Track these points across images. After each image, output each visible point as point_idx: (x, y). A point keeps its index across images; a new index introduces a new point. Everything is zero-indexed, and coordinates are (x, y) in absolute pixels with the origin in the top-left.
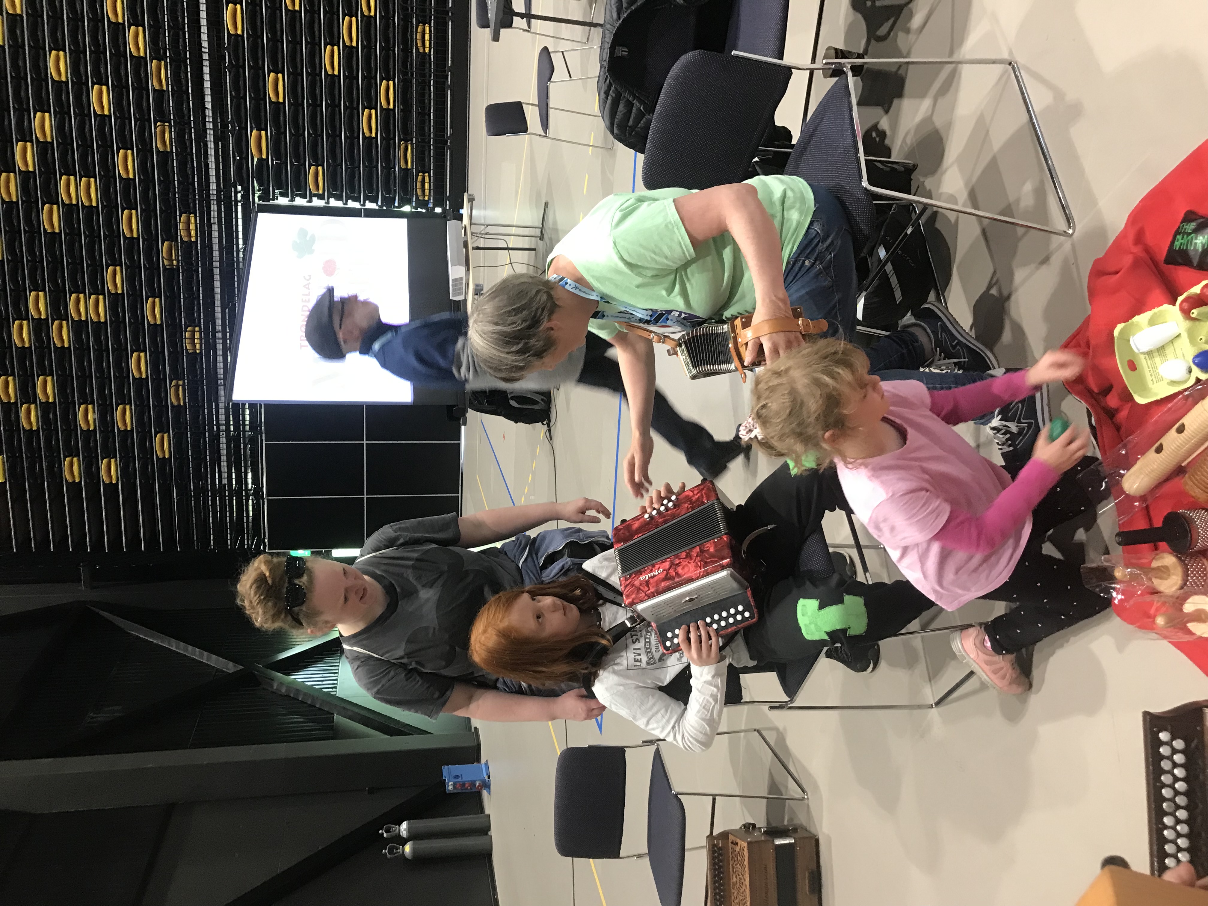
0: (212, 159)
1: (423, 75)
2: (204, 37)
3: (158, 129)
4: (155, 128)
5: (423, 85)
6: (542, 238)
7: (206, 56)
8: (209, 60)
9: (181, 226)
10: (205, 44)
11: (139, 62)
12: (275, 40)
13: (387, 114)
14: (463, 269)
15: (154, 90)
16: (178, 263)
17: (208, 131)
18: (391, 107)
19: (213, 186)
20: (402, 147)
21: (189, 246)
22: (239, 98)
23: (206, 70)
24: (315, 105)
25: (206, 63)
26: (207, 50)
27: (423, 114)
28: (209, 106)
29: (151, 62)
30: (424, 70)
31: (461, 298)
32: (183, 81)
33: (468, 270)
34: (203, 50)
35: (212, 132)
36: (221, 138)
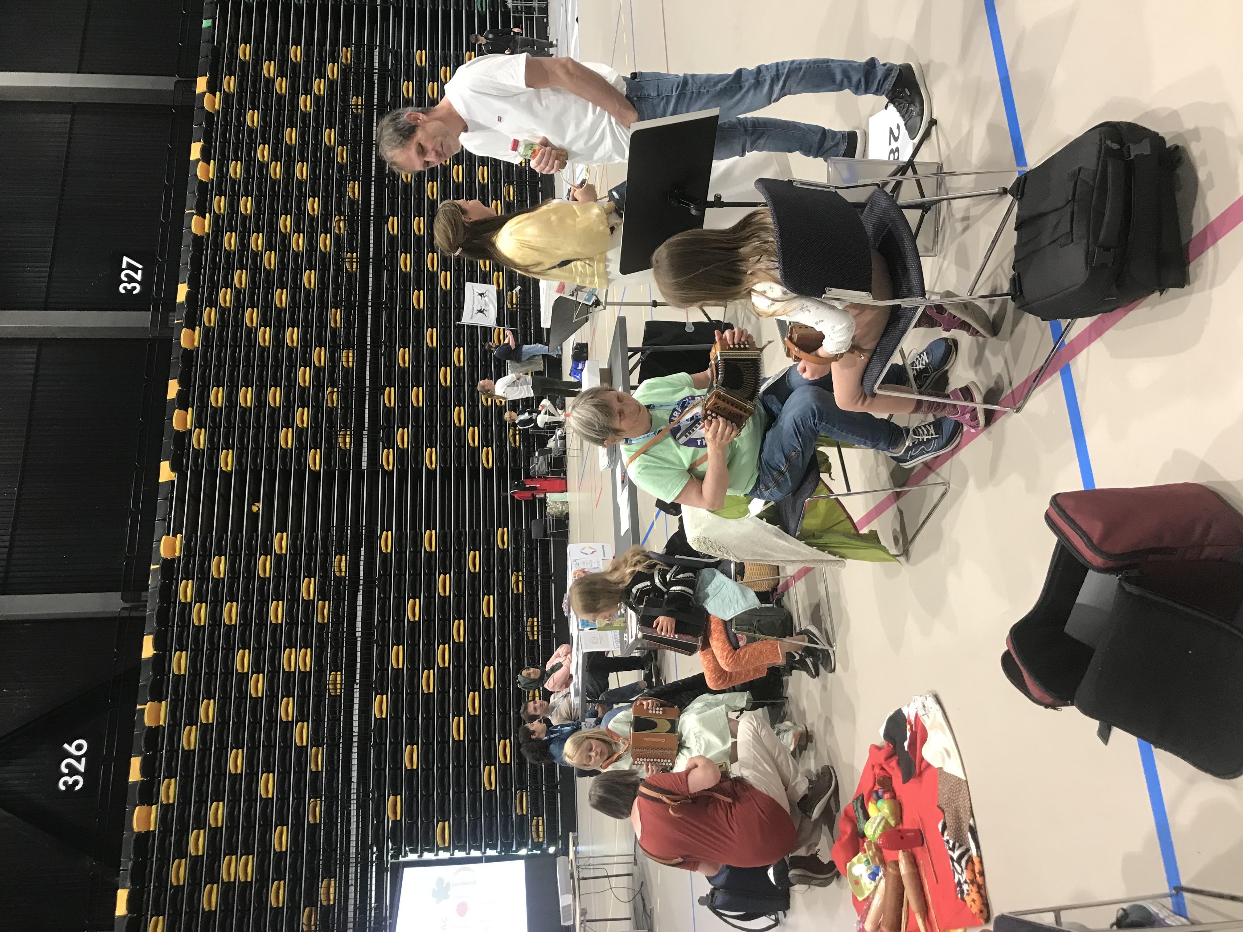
0: (353, 825)
2: (356, 724)
3: (311, 805)
4: (309, 804)
6: (635, 863)
7: (355, 739)
8: (358, 742)
9: (322, 891)
10: (356, 729)
11: (302, 751)
12: (413, 719)
13: (505, 768)
14: (571, 897)
15: (311, 772)
16: (316, 928)
17: (352, 802)
18: (508, 761)
19: (353, 850)
20: (518, 796)
21: (327, 910)
22: (380, 770)
23: (355, 750)
24: (443, 769)
25: (355, 745)
26: (357, 734)
28: (354, 779)
29: (311, 749)
31: (570, 923)
32: (336, 762)
33: (575, 897)
34: (354, 734)
35: (355, 802)
36: (362, 806)
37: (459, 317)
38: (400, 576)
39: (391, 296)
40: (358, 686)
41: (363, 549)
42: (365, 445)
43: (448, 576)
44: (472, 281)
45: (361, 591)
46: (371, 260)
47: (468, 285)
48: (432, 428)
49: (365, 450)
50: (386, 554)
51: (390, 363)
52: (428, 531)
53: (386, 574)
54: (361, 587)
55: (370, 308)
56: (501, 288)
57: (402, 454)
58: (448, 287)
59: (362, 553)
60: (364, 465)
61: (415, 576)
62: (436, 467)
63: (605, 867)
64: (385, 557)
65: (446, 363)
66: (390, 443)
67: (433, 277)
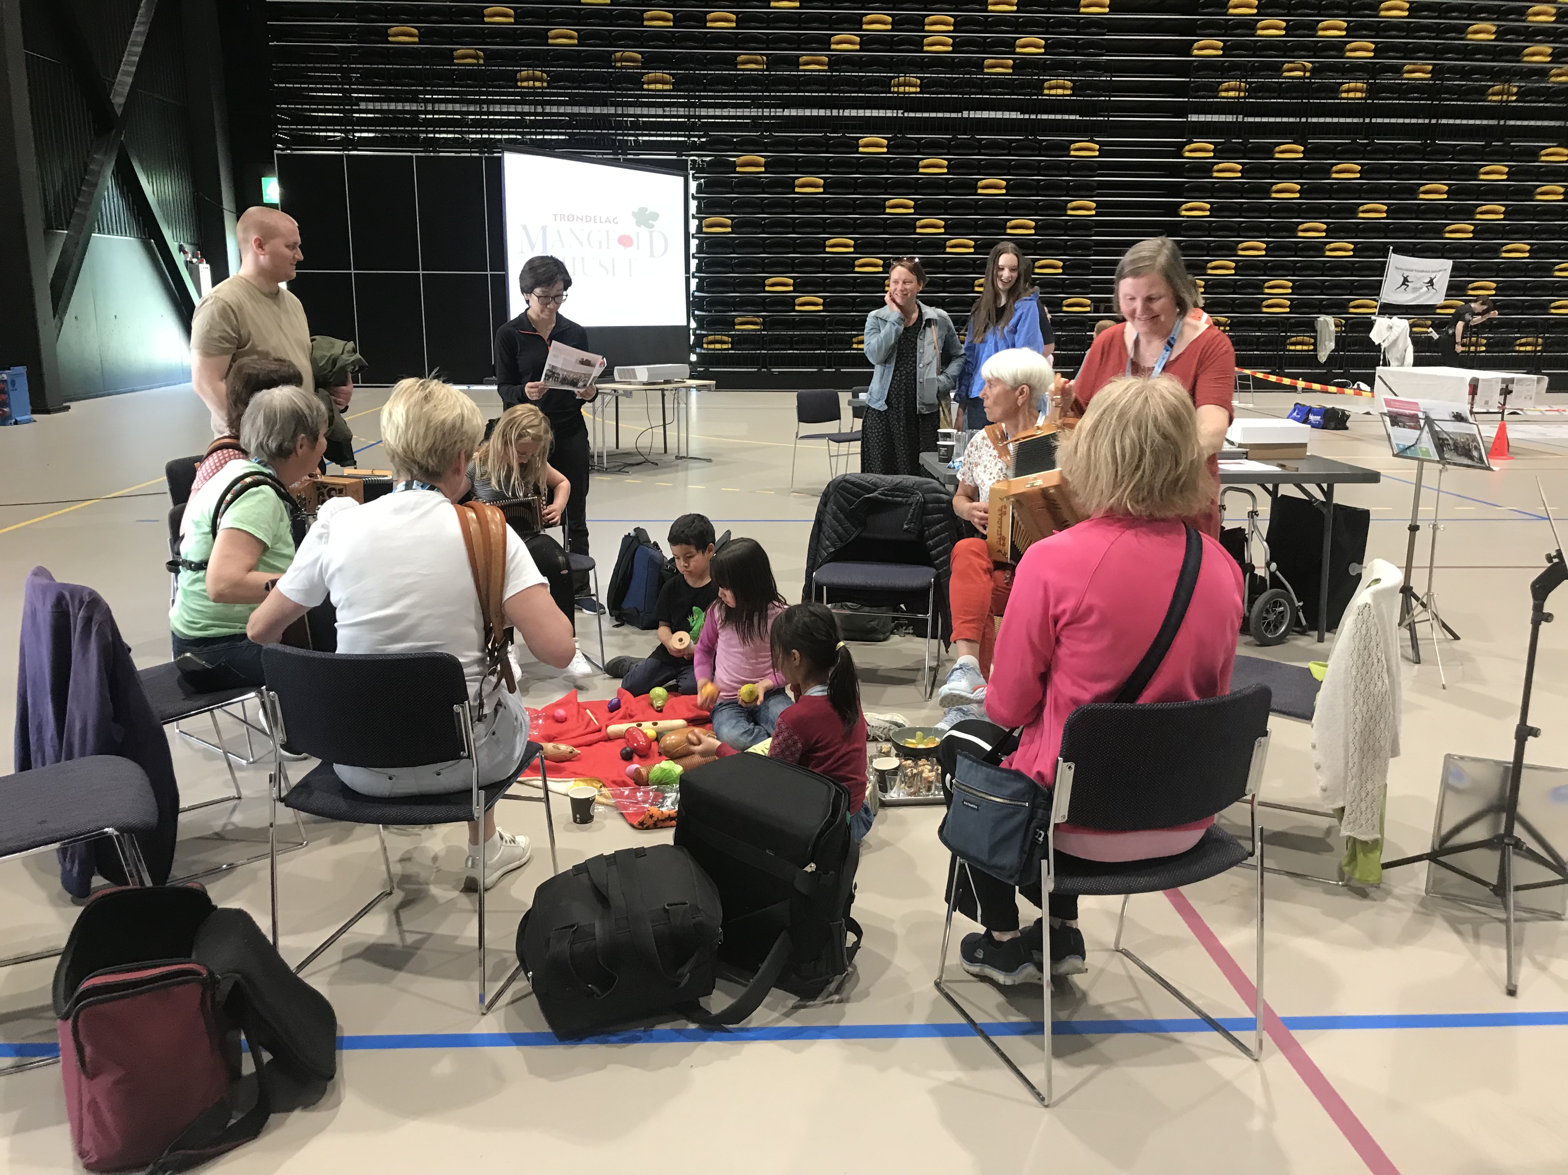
1: (830, 343)
2: (854, 113)
3: (759, 57)
4: (761, 55)
5: (821, 342)
6: (677, 458)
7: (835, 113)
8: (832, 116)
9: (659, 74)
10: (847, 113)
11: (825, 43)
12: (855, 186)
13: (789, 303)
14: (645, 379)
15: (798, 57)
16: (618, 68)
17: (760, 110)
18: (797, 308)
19: (703, 112)
20: (755, 319)
21: (636, 81)
22: (796, 144)
23: (822, 112)
24: (793, 226)
25: (828, 113)
26: (841, 114)
27: (792, 342)
28: (787, 113)
29: (827, 56)
30: (835, 343)
31: (617, 378)
32: (808, 88)
33: (644, 384)
34: (841, 111)
35: (760, 114)
36: (756, 123)
37: (1400, 250)
38: (1038, 168)
39: (1445, 152)
40: (900, 115)
41: (1078, 118)
42: (1222, 118)
43: (1033, 232)
44: (1454, 269)
45: (1022, 117)
46: (1502, 122)
47: (1448, 264)
48: (1239, 210)
49: (1216, 118)
50: (1068, 149)
51: (1341, 152)
52: (1094, 205)
53: (1041, 149)
54: (1027, 116)
55: (1427, 121)
56: (1438, 311)
57: (1205, 169)
58: (1447, 235)
59: (1073, 117)
60: (1194, 118)
61: (1037, 188)
62: (1183, 216)
63: (676, 422)
64: (1064, 148)
65: (1333, 232)
66: (1221, 153)
67: (1468, 213)
